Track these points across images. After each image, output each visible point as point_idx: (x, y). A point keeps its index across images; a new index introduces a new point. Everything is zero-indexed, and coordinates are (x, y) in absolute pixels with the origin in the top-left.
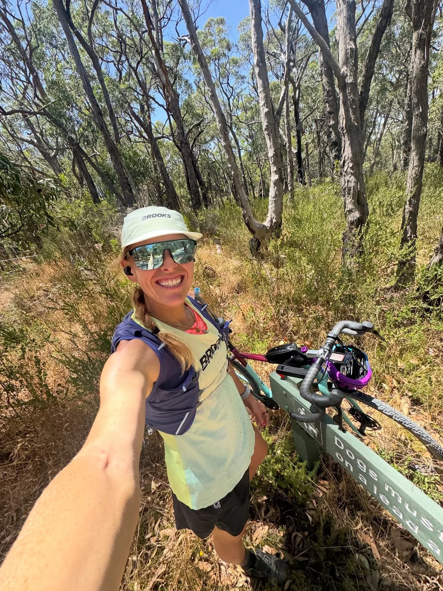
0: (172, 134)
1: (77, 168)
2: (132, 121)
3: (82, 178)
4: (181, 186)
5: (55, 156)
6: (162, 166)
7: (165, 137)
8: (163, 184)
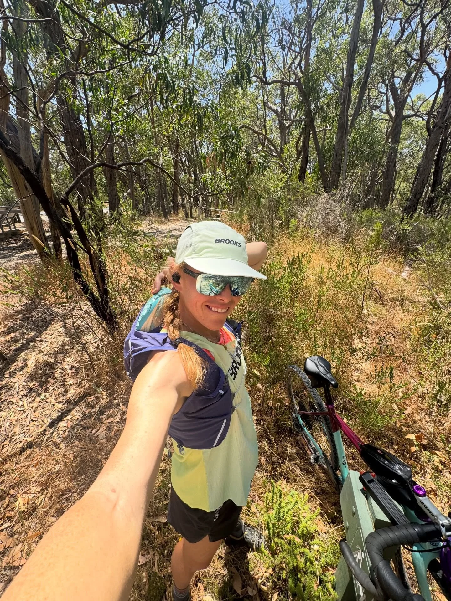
0: (430, 113)
1: (301, 140)
2: (386, 94)
3: (301, 152)
4: (406, 179)
5: (289, 127)
6: (394, 151)
7: (419, 116)
8: (383, 172)
